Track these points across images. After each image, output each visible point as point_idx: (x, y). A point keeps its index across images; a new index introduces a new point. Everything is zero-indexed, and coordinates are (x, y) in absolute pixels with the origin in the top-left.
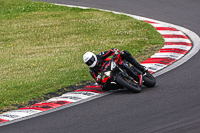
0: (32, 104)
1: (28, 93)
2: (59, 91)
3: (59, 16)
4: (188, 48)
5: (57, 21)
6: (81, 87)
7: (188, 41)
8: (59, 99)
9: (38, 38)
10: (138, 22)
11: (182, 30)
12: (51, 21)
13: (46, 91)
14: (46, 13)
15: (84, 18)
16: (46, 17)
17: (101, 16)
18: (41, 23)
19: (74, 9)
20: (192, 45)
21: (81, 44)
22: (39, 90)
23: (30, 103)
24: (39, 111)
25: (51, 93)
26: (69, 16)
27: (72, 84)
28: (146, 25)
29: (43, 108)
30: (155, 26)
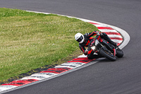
0: (11, 82)
1: (7, 74)
2: (29, 72)
3: (29, 19)
4: (121, 41)
5: (28, 23)
6: (44, 69)
7: (120, 37)
8: (29, 78)
9: (14, 35)
10: (85, 23)
11: (116, 29)
12: (23, 23)
13: (20, 72)
14: (20, 17)
15: (47, 20)
16: (20, 20)
17: (58, 19)
18: (16, 24)
19: (40, 14)
20: (123, 39)
21: (44, 39)
22: (15, 71)
23: (9, 81)
24: (15, 86)
25: (23, 74)
26: (36, 19)
27: (39, 67)
28: (90, 25)
29: (18, 84)
30: (97, 26)
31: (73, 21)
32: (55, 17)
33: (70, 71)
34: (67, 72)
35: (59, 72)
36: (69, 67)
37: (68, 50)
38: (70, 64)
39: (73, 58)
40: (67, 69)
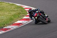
17: (5, 4)
31: (12, 5)
32: (3, 3)
33: (11, 30)
34: (9, 30)
35: (6, 30)
36: (10, 28)
37: (10, 19)
38: (11, 26)
39: (12, 23)
40: (10, 29)
